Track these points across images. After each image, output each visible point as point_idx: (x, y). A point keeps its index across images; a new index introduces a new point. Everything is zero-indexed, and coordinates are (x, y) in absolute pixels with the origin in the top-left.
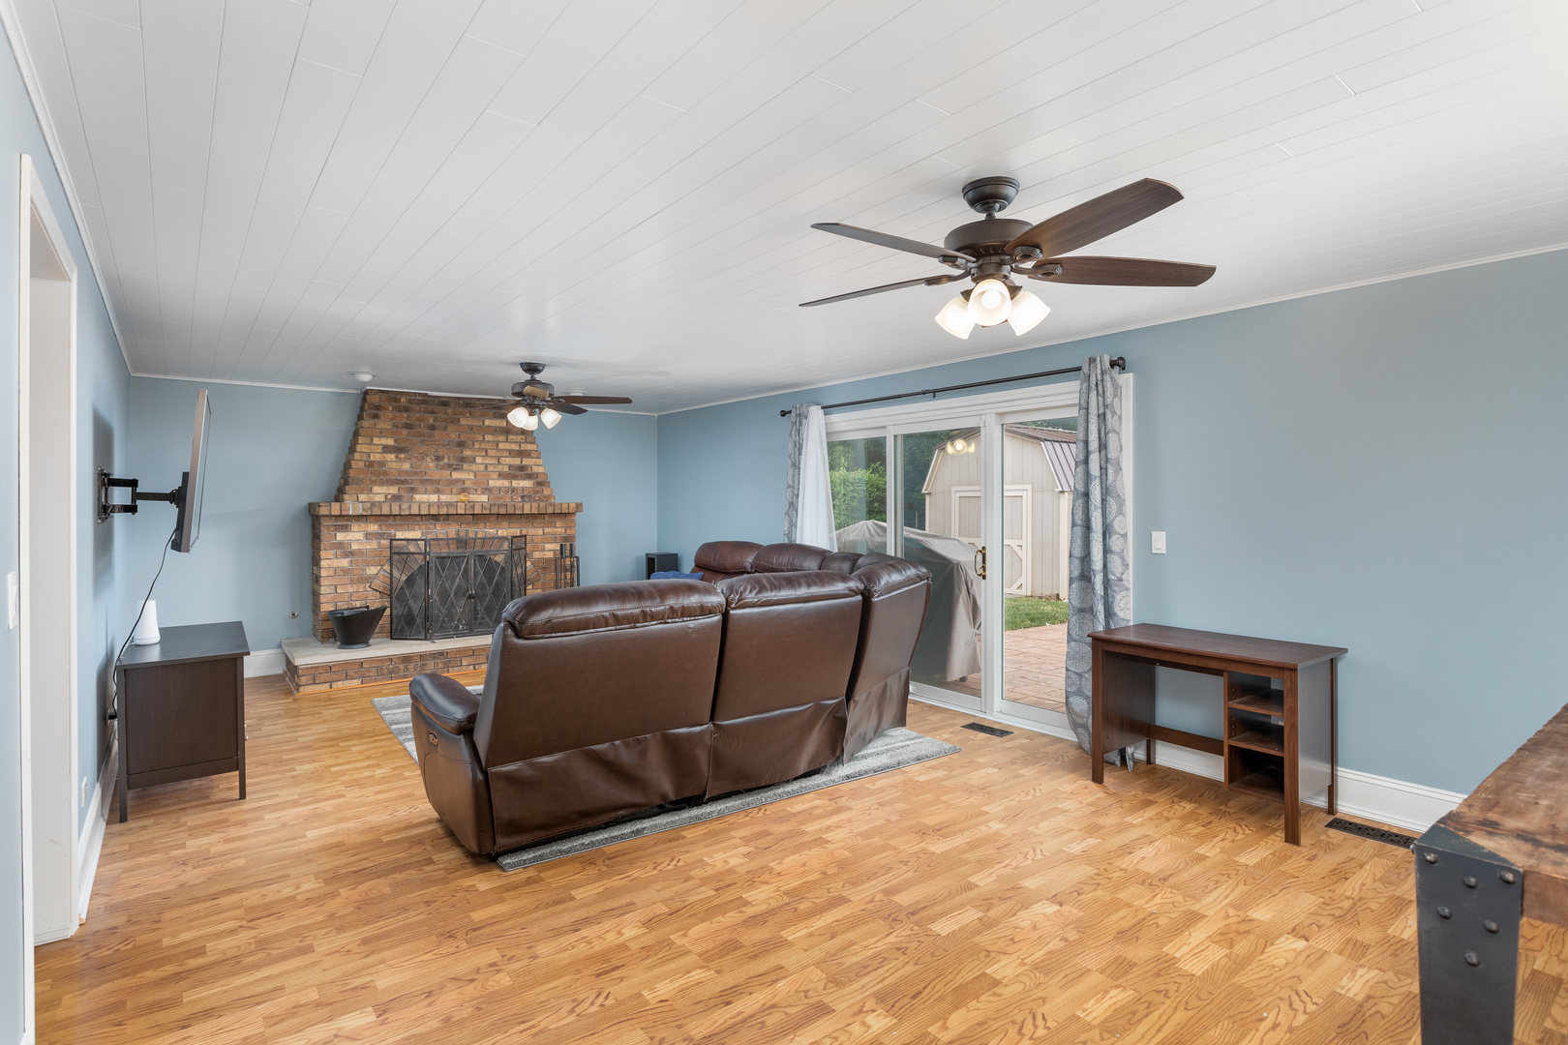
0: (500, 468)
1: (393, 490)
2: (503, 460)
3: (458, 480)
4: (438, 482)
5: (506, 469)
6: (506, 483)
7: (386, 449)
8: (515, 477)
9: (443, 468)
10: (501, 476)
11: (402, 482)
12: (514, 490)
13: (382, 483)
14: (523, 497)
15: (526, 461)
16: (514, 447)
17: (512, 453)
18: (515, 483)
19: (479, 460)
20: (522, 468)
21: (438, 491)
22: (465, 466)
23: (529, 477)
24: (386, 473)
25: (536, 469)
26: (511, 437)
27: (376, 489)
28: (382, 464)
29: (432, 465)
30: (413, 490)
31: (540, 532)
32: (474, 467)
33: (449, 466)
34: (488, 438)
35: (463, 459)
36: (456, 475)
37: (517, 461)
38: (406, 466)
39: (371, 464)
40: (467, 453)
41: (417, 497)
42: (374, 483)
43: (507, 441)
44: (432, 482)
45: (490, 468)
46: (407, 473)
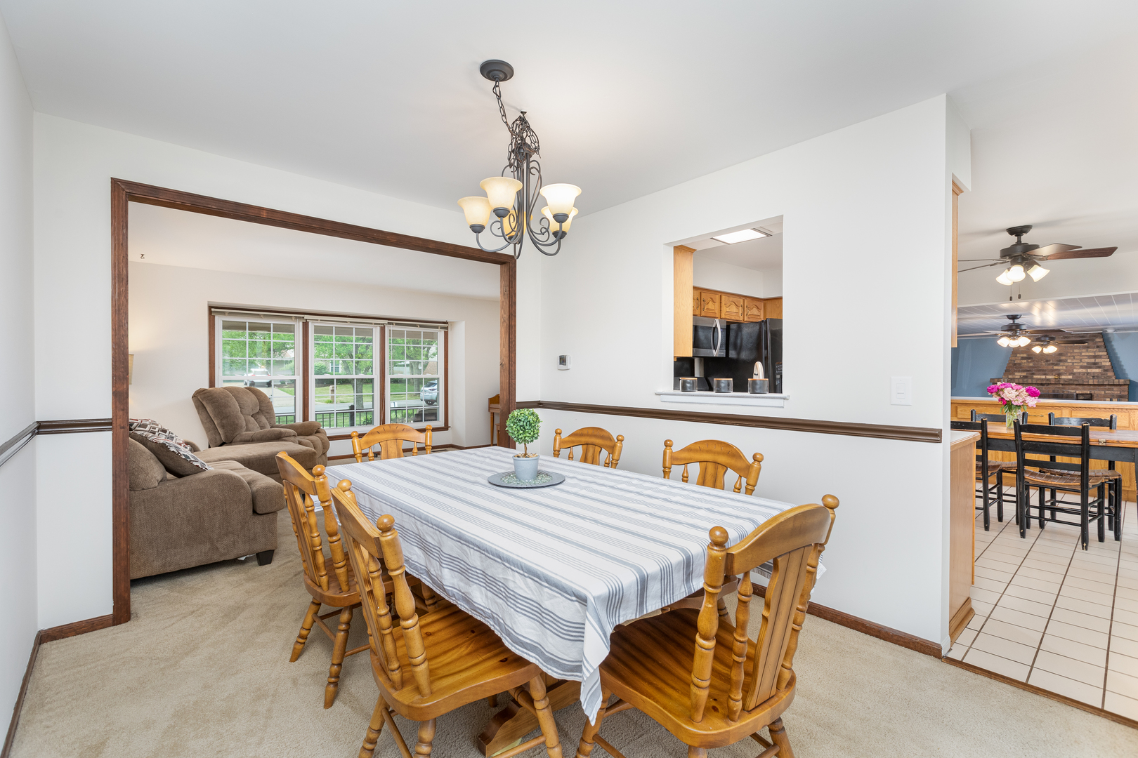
0: (1081, 364)
1: (1024, 374)
2: (1083, 360)
3: (1057, 370)
4: (1045, 370)
5: (1085, 364)
6: (1084, 370)
7: (1023, 358)
8: (1090, 368)
9: (1049, 365)
10: (1082, 367)
11: (1028, 371)
12: (1088, 373)
13: (1019, 371)
14: (1093, 377)
15: (1097, 360)
16: (1093, 354)
17: (1090, 357)
18: (1089, 370)
19: (1069, 361)
20: (1095, 364)
21: (1045, 374)
22: (1061, 364)
23: (1099, 367)
24: (1021, 368)
25: (1104, 364)
26: (1089, 350)
27: (1016, 374)
28: (1020, 364)
29: (1044, 364)
30: (1033, 374)
31: (1103, 392)
32: (1066, 364)
33: (1052, 364)
34: (1076, 351)
35: (1060, 361)
36: (1055, 368)
37: (1093, 360)
38: (1031, 364)
39: (1015, 364)
40: (1063, 358)
41: (1035, 377)
42: (1016, 371)
43: (1087, 351)
44: (1043, 370)
45: (1075, 364)
46: (1031, 367)
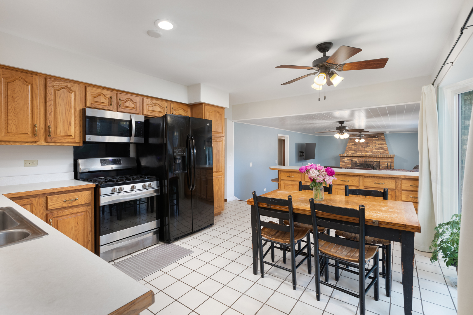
0: (376, 147)
1: (353, 152)
3: (366, 150)
4: (361, 150)
5: (377, 148)
6: (377, 150)
7: (352, 145)
8: (379, 149)
9: (363, 148)
10: (376, 149)
11: (355, 151)
12: (378, 152)
13: (351, 151)
14: (381, 153)
15: (382, 146)
16: (380, 143)
17: (379, 144)
18: (379, 150)
19: (371, 146)
20: (381, 147)
21: (361, 152)
22: (368, 147)
23: (383, 149)
24: (352, 149)
25: (385, 147)
26: (379, 141)
27: (350, 152)
28: (351, 147)
29: (361, 147)
30: (357, 152)
31: (384, 161)
32: (370, 147)
33: (364, 147)
34: (374, 141)
35: (367, 146)
36: (365, 149)
37: (380, 146)
38: (356, 148)
39: (349, 148)
40: (369, 145)
41: (357, 153)
42: (350, 151)
43: (378, 142)
44: (360, 150)
45: (373, 148)
46: (356, 149)
